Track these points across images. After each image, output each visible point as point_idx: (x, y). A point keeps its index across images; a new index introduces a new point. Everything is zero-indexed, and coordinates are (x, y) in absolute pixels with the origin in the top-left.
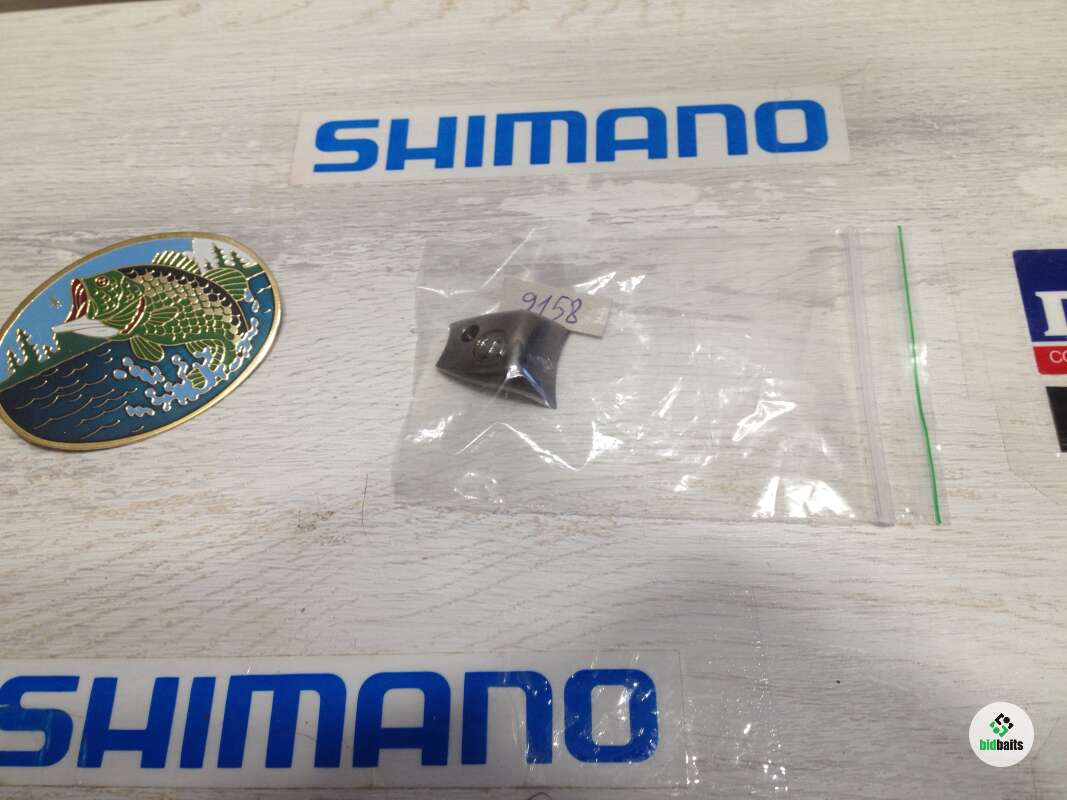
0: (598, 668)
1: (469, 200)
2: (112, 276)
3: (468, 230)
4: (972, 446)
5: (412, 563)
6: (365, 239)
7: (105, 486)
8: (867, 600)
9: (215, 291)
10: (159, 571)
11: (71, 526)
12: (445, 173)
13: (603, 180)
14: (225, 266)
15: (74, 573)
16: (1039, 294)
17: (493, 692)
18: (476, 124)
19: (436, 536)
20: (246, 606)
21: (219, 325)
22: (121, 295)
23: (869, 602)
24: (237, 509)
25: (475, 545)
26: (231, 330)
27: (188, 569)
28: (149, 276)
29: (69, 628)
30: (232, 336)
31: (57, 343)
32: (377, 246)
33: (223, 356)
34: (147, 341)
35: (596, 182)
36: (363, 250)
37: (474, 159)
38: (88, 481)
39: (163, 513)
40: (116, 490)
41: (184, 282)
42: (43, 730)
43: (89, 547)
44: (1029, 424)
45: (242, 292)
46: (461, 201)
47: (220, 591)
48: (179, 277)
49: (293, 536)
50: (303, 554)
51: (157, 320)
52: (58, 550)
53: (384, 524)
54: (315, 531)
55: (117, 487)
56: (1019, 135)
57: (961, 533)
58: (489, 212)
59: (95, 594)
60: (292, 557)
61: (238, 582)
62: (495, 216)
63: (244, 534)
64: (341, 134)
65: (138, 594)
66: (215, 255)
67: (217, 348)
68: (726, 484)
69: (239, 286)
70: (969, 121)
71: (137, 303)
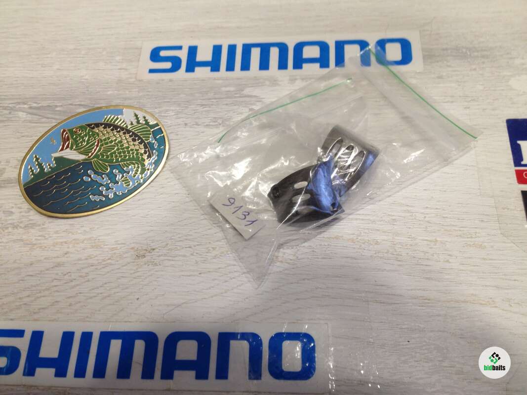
0: (287, 332)
1: (228, 89)
2: (82, 128)
3: (227, 104)
4: (482, 221)
5: (194, 276)
6: (174, 109)
7: (41, 233)
8: (425, 299)
9: (135, 136)
10: (66, 277)
11: (22, 253)
12: (215, 74)
13: (296, 79)
14: (140, 124)
15: (24, 277)
16: (519, 142)
17: (233, 343)
18: (232, 49)
19: (206, 262)
20: (109, 296)
21: (137, 154)
22: (87, 138)
23: (427, 301)
24: (105, 247)
25: (226, 267)
26: (143, 157)
27: (81, 276)
28: (101, 128)
29: (20, 305)
30: (144, 160)
31: (54, 162)
32: (180, 112)
33: (140, 170)
34: (100, 162)
35: (293, 80)
36: (174, 114)
37: (230, 67)
38: (32, 231)
39: (68, 248)
40: (46, 235)
41: (119, 132)
42: (6, 356)
43: (31, 264)
44: (511, 210)
45: (149, 137)
46: (224, 89)
47: (95, 288)
48: (116, 129)
49: (134, 261)
50: (138, 270)
51: (106, 151)
52: (16, 265)
53: (180, 256)
54: (145, 258)
55: (46, 234)
56: (511, 58)
57: (475, 266)
58: (237, 95)
59: (34, 288)
60: (132, 272)
61: (106, 284)
62: (240, 97)
63: (109, 259)
64: (163, 53)
65: (55, 289)
66: (135, 117)
67: (136, 166)
68: (355, 238)
69: (148, 134)
70: (485, 50)
71: (96, 142)
